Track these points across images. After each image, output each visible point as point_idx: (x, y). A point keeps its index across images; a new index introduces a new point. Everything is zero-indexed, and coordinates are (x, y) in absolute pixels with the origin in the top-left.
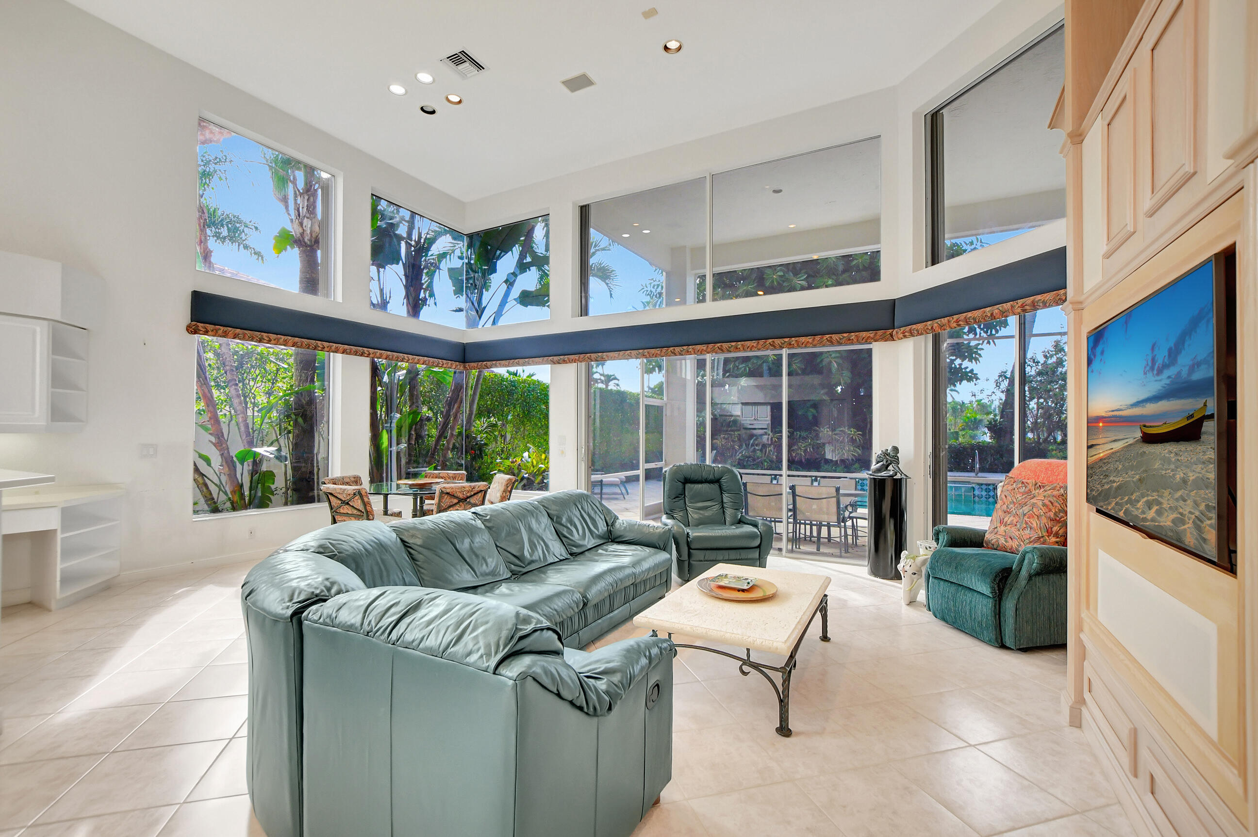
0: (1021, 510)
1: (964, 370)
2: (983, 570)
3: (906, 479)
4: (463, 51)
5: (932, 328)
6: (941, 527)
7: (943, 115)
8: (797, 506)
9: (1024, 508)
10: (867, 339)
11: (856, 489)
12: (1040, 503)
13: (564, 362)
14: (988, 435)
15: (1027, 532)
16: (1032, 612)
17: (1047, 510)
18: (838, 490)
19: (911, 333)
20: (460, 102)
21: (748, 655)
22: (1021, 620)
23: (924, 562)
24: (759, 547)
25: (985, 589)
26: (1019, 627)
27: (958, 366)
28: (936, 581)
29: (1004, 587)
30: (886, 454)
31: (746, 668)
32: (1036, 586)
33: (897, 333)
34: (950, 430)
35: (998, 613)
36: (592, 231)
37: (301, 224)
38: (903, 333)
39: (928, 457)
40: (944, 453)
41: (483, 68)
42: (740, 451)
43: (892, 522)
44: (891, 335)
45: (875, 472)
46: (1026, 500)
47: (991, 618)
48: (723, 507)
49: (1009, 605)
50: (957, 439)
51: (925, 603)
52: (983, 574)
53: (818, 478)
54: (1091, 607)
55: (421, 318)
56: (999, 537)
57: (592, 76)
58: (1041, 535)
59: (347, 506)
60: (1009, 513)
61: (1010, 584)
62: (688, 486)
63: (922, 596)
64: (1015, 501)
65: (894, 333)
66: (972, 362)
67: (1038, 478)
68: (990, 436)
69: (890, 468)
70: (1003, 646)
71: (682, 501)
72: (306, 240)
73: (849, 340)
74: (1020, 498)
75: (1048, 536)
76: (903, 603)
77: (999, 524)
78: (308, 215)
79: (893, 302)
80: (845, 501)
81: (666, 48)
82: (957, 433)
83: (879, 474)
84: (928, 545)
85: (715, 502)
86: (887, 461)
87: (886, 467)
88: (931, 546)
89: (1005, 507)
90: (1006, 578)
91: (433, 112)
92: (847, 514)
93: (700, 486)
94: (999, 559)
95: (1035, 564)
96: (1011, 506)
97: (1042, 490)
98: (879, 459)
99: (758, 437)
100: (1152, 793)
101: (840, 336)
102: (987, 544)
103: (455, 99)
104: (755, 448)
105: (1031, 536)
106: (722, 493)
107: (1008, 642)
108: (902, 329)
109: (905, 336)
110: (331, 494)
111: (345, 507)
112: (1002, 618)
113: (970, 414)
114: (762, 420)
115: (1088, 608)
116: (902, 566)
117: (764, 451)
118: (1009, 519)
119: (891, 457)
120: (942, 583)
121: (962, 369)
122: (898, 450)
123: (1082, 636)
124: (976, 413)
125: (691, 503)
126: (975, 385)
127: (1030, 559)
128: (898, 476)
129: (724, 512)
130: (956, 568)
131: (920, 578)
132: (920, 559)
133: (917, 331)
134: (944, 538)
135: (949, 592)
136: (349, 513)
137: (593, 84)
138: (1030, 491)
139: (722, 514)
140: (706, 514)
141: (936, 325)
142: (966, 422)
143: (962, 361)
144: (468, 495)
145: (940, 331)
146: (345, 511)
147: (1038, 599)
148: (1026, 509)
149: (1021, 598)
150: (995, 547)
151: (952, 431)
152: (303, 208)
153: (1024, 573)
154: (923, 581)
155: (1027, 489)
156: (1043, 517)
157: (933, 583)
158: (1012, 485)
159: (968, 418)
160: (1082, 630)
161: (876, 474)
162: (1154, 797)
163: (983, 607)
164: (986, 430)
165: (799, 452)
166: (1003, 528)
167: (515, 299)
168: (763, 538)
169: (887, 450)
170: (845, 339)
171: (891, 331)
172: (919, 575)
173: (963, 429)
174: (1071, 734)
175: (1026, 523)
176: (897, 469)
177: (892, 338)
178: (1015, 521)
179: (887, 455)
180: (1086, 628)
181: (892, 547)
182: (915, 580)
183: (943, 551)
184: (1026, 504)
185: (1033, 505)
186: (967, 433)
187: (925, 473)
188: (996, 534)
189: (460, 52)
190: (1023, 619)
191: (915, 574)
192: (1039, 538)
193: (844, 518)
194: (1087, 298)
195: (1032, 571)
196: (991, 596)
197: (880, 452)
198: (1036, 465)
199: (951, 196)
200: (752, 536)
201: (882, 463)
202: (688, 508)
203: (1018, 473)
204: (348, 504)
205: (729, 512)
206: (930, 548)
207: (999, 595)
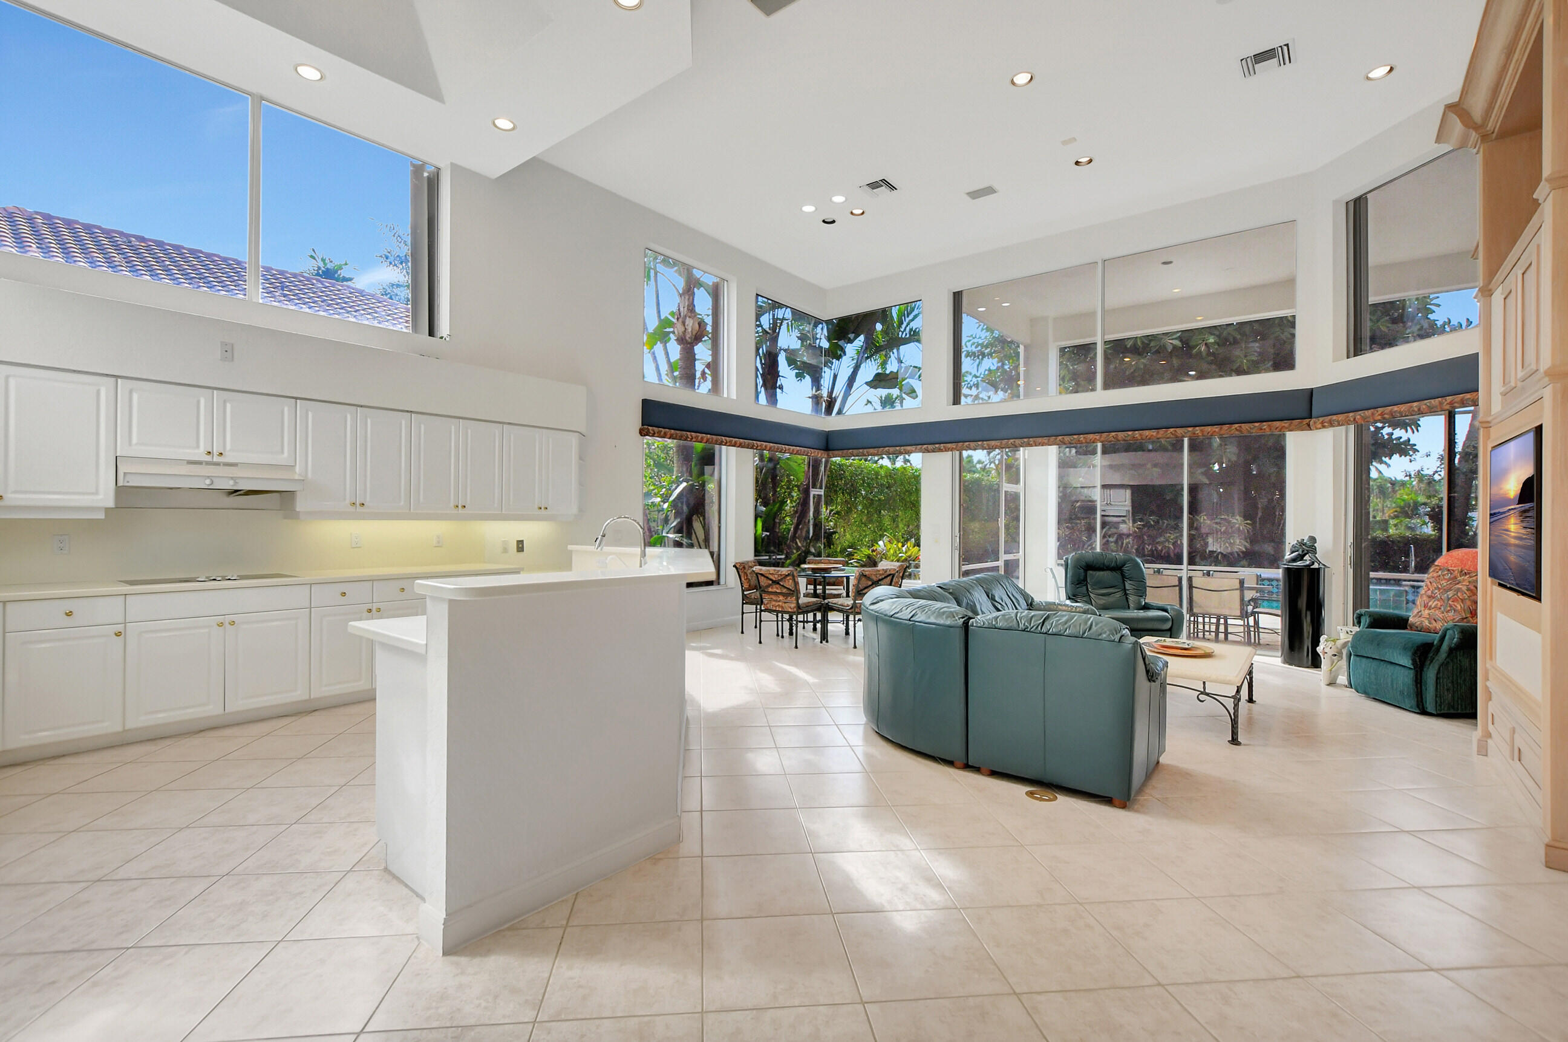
0: (1446, 595)
1: (1394, 442)
2: (1405, 645)
3: (1324, 569)
4: (884, 180)
5: (1354, 419)
6: (1363, 610)
7: (1367, 199)
8: (1194, 597)
9: (1448, 593)
10: (1281, 429)
11: (1257, 584)
12: (1464, 588)
13: (940, 450)
14: (1430, 525)
15: (1451, 614)
16: (1453, 682)
17: (1471, 594)
18: (1242, 582)
19: (1331, 423)
20: (863, 213)
21: (1204, 688)
22: (1442, 688)
23: (1345, 645)
24: (1170, 630)
25: (1407, 661)
26: (1440, 695)
27: (1386, 437)
28: (1358, 659)
29: (1425, 661)
30: (1302, 543)
31: (1202, 697)
32: (1457, 659)
33: (1315, 423)
34: (1374, 517)
35: (1419, 681)
36: (964, 316)
37: (684, 323)
38: (1322, 423)
39: (1349, 547)
40: (1366, 543)
41: (896, 189)
42: (1089, 543)
43: (1309, 613)
44: (1309, 425)
45: (1289, 562)
46: (1451, 586)
47: (1412, 688)
48: (1126, 594)
49: (1430, 674)
50: (1386, 530)
51: (1347, 683)
52: (1405, 648)
53: (1211, 572)
54: (1494, 659)
55: (778, 406)
56: (1423, 619)
57: (996, 186)
58: (1464, 617)
59: (778, 586)
60: (1434, 598)
61: (1431, 657)
62: (1090, 572)
63: (1343, 679)
64: (1440, 586)
65: (1311, 423)
66: (1407, 431)
67: (1465, 566)
68: (1432, 527)
69: (1307, 557)
70: (1424, 712)
71: (1085, 588)
72: (687, 338)
73: (1261, 429)
74: (1445, 584)
75: (1472, 617)
76: (1323, 684)
77: (1423, 609)
78: (689, 314)
79: (1311, 392)
80: (1249, 595)
81: (1077, 163)
82: (1386, 522)
83: (1295, 564)
84: (1349, 630)
85: (1119, 589)
86: (1303, 551)
87: (1301, 557)
88: (1352, 630)
89: (1429, 593)
90: (1428, 652)
91: (834, 222)
92: (1250, 608)
93: (1101, 573)
94: (1420, 638)
95: (1455, 639)
96: (1436, 591)
97: (1468, 576)
98: (1293, 549)
99: (1116, 525)
100: (1519, 760)
101: (1251, 425)
102: (1411, 628)
103: (858, 211)
104: (1108, 541)
105: (1454, 617)
106: (1124, 581)
107: (1430, 708)
108: (1321, 419)
109: (1324, 427)
110: (762, 575)
111: (774, 586)
112: (1423, 687)
113: (1408, 495)
114: (1116, 505)
115: (1491, 659)
116: (1322, 648)
117: (1120, 543)
118: (1432, 603)
119: (1308, 547)
120: (1364, 660)
121: (1393, 440)
122: (1316, 540)
123: (1488, 684)
124: (1416, 494)
125: (1094, 589)
126: (1411, 461)
127: (1450, 635)
128: (1316, 566)
129: (1127, 598)
130: (1378, 645)
131: (1341, 660)
132: (1339, 643)
133: (1338, 422)
134: (1365, 621)
135: (1371, 667)
136: (778, 591)
137: (996, 192)
138: (1455, 578)
139: (1125, 600)
140: (1109, 600)
141: (1359, 417)
142: (1400, 507)
143: (1394, 430)
144: (880, 577)
145: (1363, 423)
146: (775, 590)
147: (1459, 671)
148: (1450, 594)
149: (1441, 669)
150: (1419, 629)
151: (1378, 519)
152: (684, 307)
153: (1445, 647)
154: (1344, 663)
155: (1452, 576)
156: (1467, 601)
157: (1354, 660)
158: (1437, 572)
159: (1403, 500)
160: (1488, 680)
161: (1290, 564)
162: (1521, 763)
163: (1404, 678)
164: (1427, 519)
165: (1167, 544)
166: (1427, 612)
167: (867, 383)
168: (1174, 622)
169: (1303, 540)
170: (1256, 428)
171: (1308, 420)
172: (1340, 657)
173: (1396, 517)
174: (1477, 759)
175: (1451, 606)
176: (1315, 559)
177: (1309, 427)
178: (1439, 604)
179: (1304, 545)
180: (1491, 676)
181: (1308, 638)
182: (1336, 661)
183: (1364, 631)
184: (1450, 590)
185: (1459, 590)
186: (1402, 521)
187: (1344, 563)
188: (1420, 617)
189: (881, 181)
190: (1443, 687)
191: (1335, 655)
192: (1463, 619)
193: (1247, 612)
194: (1494, 419)
195: (1453, 645)
196: (1412, 667)
197: (1296, 542)
198: (1463, 554)
199: (1375, 255)
200: (1164, 620)
201: (1297, 553)
202: (1092, 595)
203: (1445, 561)
204: (778, 583)
205: (1132, 598)
206: (1351, 632)
207: (1419, 668)
